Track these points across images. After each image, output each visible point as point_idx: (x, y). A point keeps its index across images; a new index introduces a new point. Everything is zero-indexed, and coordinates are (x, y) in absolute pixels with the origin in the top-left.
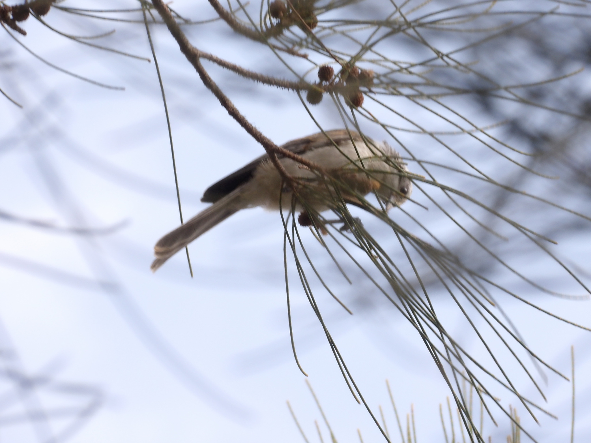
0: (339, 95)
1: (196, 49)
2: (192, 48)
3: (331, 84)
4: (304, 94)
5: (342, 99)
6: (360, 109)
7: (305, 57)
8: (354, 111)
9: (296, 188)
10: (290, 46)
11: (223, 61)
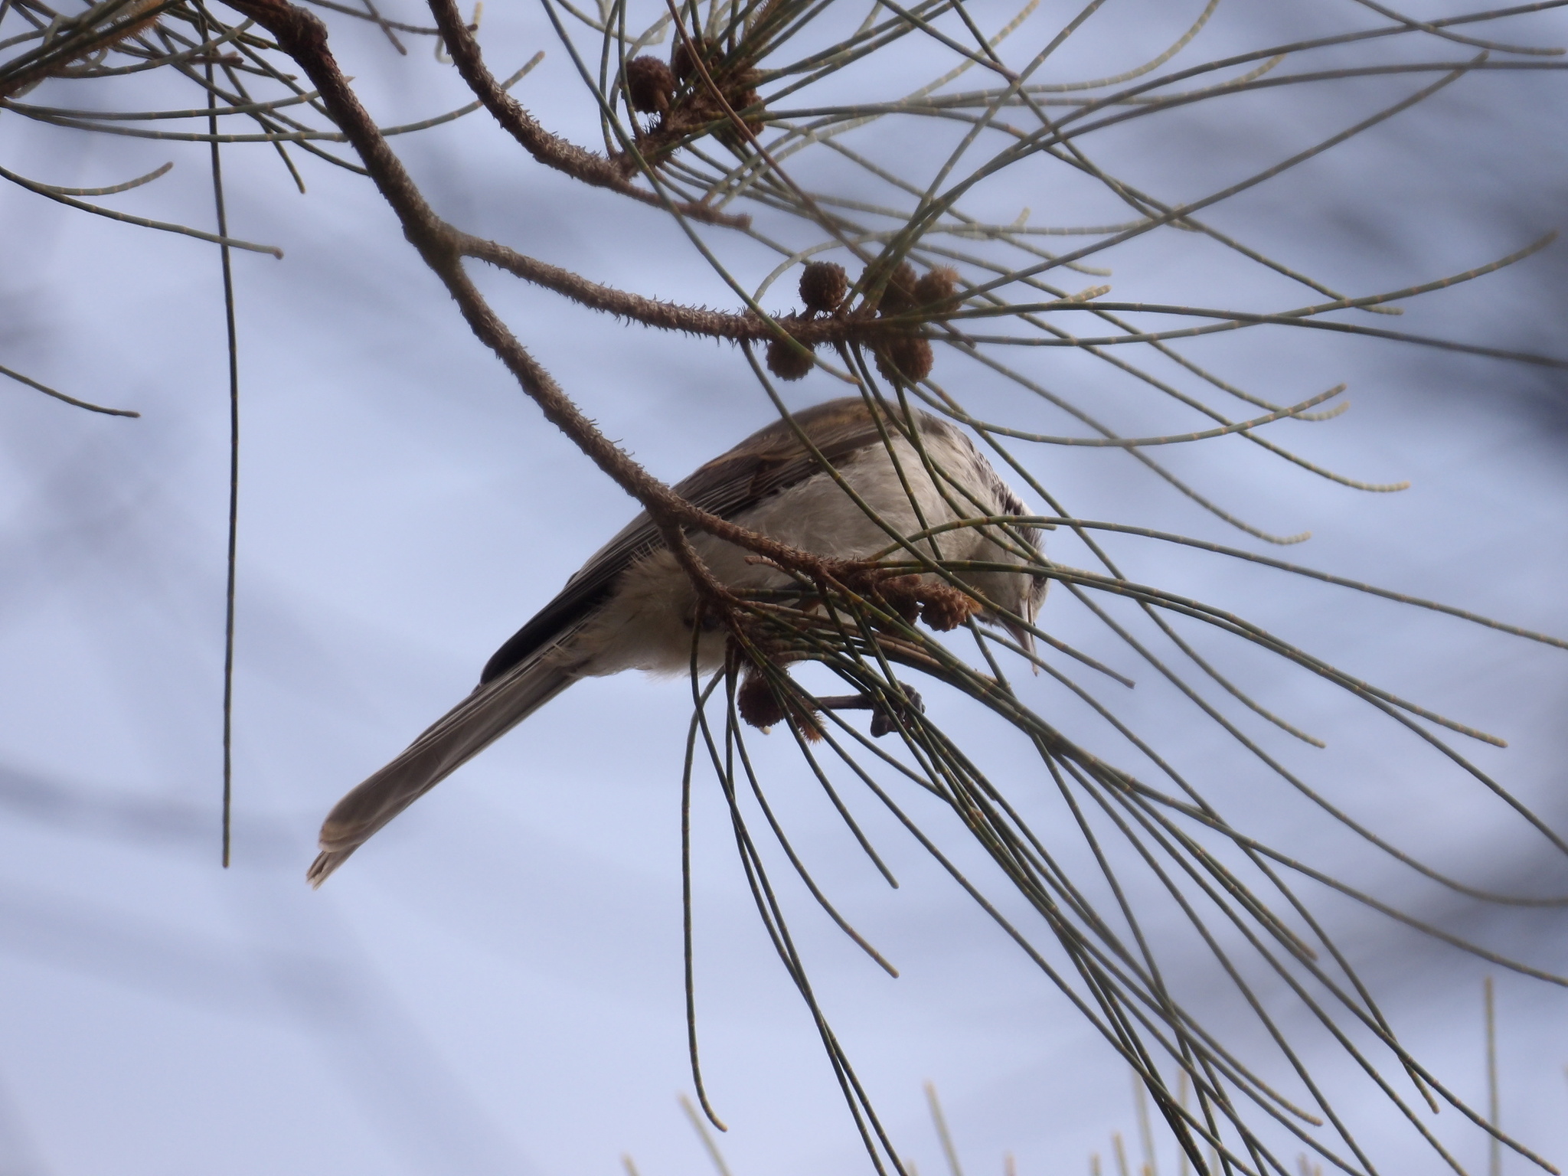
0: (862, 349)
1: (449, 228)
2: (439, 226)
3: (837, 316)
4: (760, 350)
5: (869, 358)
6: (919, 385)
7: (741, 224)
8: (906, 391)
9: (741, 621)
10: (698, 194)
11: (527, 261)
